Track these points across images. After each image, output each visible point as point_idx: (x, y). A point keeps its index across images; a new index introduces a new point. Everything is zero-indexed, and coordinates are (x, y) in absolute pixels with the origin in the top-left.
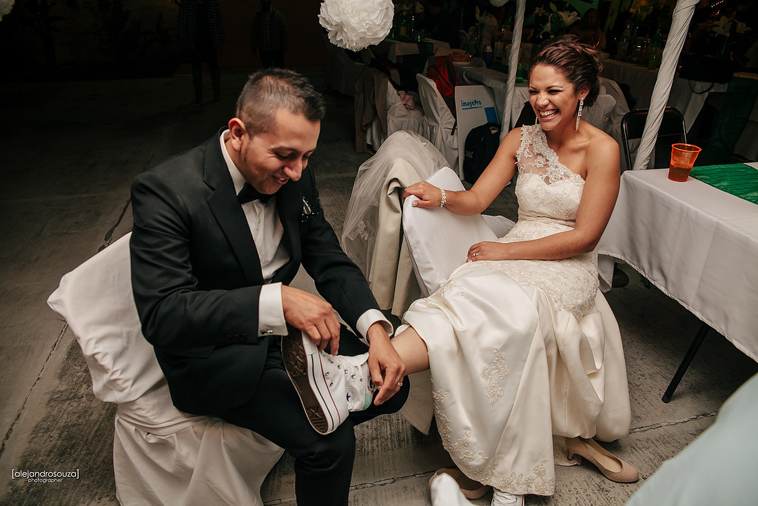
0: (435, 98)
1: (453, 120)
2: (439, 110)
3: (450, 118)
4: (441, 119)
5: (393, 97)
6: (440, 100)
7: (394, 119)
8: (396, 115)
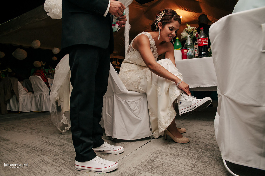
0: (41, 82)
1: (49, 90)
2: (43, 86)
3: (48, 89)
4: (44, 90)
5: (20, 87)
6: (43, 82)
7: (22, 95)
8: (22, 94)
